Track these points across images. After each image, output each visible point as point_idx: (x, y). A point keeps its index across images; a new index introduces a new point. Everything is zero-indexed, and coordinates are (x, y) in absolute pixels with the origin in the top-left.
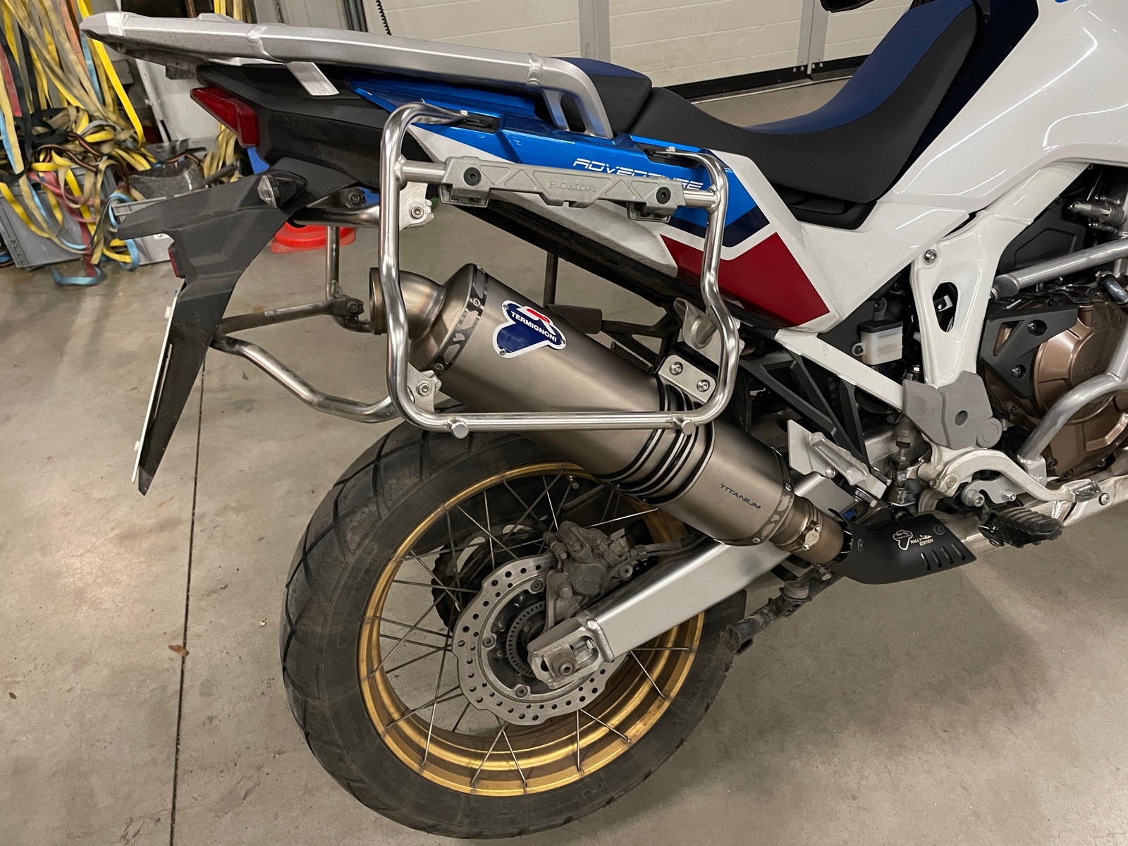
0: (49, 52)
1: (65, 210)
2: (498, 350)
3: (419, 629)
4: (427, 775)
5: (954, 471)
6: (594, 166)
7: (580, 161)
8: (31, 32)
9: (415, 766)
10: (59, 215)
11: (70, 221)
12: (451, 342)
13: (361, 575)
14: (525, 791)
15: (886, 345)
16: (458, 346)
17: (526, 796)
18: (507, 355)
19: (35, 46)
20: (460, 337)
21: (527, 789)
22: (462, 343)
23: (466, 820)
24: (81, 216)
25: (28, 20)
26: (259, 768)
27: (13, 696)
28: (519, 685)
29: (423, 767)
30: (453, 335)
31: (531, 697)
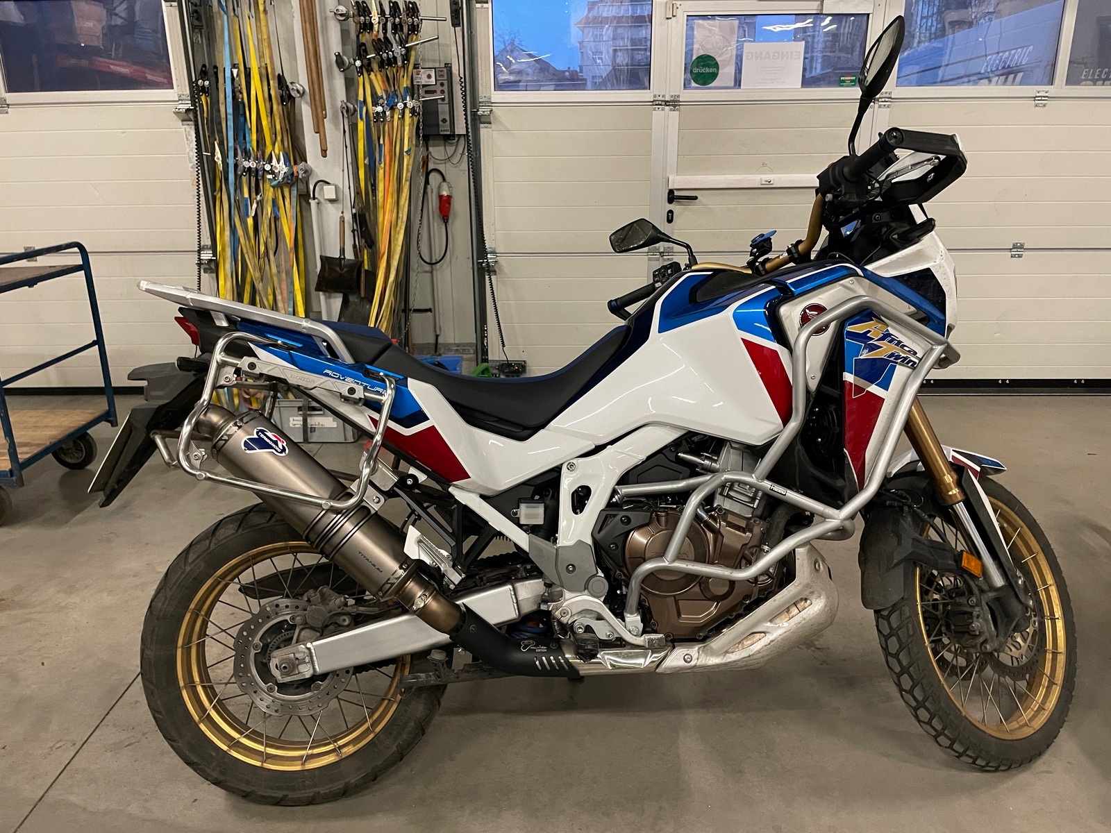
0: (268, 300)
1: (242, 399)
2: (243, 448)
3: (227, 633)
4: (202, 727)
5: (567, 606)
6: (334, 374)
7: (327, 371)
8: (259, 286)
9: (196, 718)
10: (236, 401)
11: (244, 406)
12: (221, 439)
13: (191, 580)
14: (262, 764)
15: (533, 514)
16: (224, 442)
17: (262, 768)
18: (248, 452)
19: (260, 295)
20: (226, 438)
21: (264, 764)
22: (226, 441)
23: (218, 768)
24: (251, 404)
25: (260, 279)
26: (144, 734)
27: (43, 664)
28: (271, 684)
29: (201, 721)
30: (222, 436)
31: (277, 695)
